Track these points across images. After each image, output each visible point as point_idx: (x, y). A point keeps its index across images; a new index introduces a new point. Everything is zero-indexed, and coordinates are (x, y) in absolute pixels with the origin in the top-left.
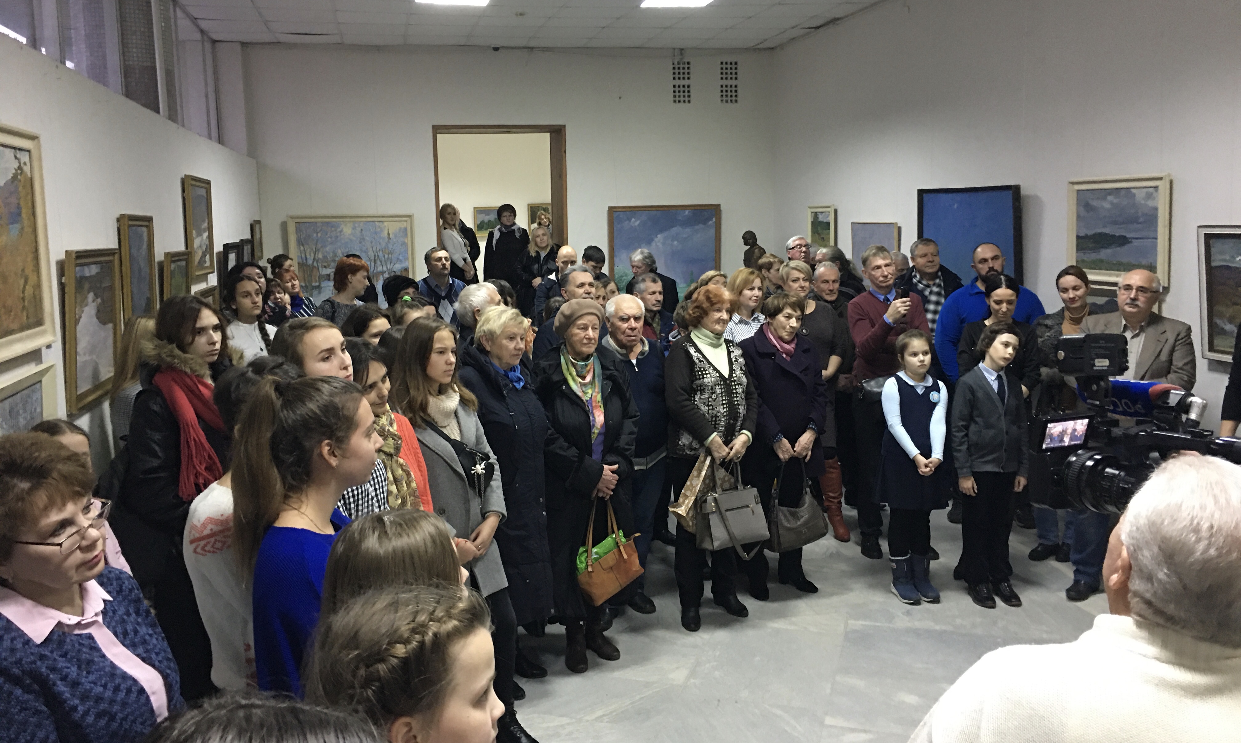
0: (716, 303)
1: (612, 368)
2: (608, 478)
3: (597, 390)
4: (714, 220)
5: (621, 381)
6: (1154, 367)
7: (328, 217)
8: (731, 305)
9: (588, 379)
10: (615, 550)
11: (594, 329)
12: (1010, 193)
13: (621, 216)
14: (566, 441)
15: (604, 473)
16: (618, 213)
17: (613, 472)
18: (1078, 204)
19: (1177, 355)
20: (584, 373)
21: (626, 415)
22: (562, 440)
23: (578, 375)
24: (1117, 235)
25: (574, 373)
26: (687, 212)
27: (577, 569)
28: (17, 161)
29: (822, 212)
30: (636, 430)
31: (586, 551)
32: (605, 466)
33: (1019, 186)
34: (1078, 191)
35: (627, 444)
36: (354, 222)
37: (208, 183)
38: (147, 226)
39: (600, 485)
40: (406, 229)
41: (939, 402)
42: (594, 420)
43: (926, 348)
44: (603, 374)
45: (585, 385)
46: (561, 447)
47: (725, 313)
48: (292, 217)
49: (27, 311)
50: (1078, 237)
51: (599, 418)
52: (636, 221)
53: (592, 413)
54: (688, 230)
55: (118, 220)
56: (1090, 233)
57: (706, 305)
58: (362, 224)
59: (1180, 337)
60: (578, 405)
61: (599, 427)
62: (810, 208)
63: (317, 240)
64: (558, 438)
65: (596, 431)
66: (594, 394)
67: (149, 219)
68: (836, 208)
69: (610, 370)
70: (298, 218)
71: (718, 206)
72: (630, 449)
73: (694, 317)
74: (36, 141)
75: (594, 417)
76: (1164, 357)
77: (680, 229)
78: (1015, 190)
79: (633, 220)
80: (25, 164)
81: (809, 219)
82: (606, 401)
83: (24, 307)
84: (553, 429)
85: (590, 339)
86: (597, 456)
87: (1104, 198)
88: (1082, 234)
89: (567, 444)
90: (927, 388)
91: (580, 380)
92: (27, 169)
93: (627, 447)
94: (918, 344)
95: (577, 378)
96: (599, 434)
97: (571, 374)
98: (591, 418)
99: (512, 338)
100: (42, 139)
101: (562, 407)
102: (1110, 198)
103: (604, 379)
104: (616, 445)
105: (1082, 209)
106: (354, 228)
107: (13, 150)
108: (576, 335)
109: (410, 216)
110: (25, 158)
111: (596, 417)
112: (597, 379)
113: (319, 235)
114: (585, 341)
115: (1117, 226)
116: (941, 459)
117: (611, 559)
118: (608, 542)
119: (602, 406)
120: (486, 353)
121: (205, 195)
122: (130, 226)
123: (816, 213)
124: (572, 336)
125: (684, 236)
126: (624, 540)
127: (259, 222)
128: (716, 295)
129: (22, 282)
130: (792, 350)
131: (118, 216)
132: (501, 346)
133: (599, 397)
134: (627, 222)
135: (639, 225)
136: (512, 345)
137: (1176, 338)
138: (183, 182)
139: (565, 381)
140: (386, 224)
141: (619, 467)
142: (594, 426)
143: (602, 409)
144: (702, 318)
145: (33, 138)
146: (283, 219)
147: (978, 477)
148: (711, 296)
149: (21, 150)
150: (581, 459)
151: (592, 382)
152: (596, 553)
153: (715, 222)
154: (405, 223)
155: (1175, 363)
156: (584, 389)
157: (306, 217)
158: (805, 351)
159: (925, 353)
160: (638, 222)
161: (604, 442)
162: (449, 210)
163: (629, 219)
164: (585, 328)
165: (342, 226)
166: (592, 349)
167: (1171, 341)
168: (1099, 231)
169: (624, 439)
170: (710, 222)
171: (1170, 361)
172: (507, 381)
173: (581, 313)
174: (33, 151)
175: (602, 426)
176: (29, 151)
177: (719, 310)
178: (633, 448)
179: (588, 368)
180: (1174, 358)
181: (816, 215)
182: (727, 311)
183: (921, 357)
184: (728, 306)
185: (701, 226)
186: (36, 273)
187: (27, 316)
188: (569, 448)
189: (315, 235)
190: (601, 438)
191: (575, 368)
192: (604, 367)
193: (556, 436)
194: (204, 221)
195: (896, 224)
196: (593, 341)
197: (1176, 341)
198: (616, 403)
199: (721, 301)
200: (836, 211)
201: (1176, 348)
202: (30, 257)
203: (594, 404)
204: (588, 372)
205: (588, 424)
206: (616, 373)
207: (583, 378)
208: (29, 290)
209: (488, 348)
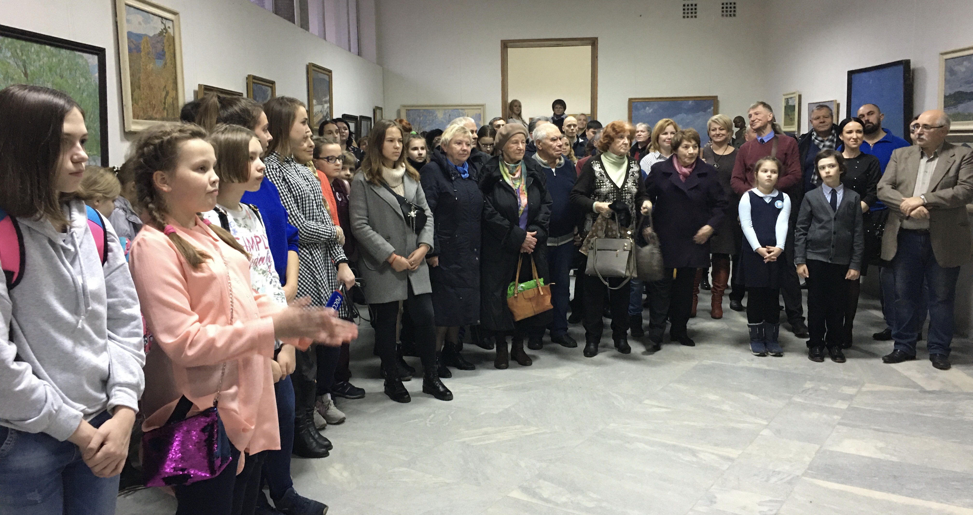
0: (619, 132)
1: (534, 169)
2: (529, 240)
3: (523, 183)
4: (712, 108)
5: (539, 178)
6: (943, 181)
7: (426, 106)
8: (631, 133)
9: (517, 175)
10: (535, 288)
11: (522, 143)
12: (901, 67)
13: (639, 105)
14: (502, 216)
15: (527, 236)
16: (636, 103)
17: (533, 236)
18: (946, 71)
19: (962, 172)
20: (514, 172)
21: (543, 201)
22: (499, 214)
23: (510, 173)
24: (969, 91)
25: (507, 171)
26: (690, 102)
27: (507, 294)
28: (163, 25)
29: (791, 98)
30: (550, 212)
31: (514, 285)
32: (528, 233)
33: (910, 60)
34: (946, 60)
35: (543, 219)
36: (445, 110)
37: (330, 72)
38: (271, 87)
39: (524, 245)
40: (480, 115)
41: (782, 208)
42: (520, 202)
43: (775, 168)
44: (528, 173)
45: (515, 179)
46: (498, 219)
47: (626, 139)
48: (404, 106)
49: (167, 111)
50: (945, 97)
51: (524, 200)
52: (650, 109)
53: (520, 198)
54: (691, 116)
55: (247, 78)
56: (952, 92)
57: (612, 134)
58: (450, 111)
59: (965, 159)
60: (509, 191)
61: (524, 206)
62: (784, 95)
63: (420, 122)
64: (496, 214)
65: (521, 209)
66: (521, 186)
67: (273, 83)
68: (800, 94)
69: (532, 171)
70: (408, 106)
71: (716, 97)
72: (545, 223)
73: (605, 144)
74: (177, 15)
75: (520, 199)
76: (952, 173)
77: (685, 115)
78: (906, 64)
79: (647, 108)
80: (169, 27)
81: (783, 104)
82: (529, 189)
83: (164, 108)
84: (493, 208)
85: (520, 150)
86: (522, 226)
87: (961, 64)
88: (947, 95)
89: (502, 217)
90: (773, 198)
91: (511, 176)
92: (170, 31)
93: (543, 221)
94: (769, 164)
95: (509, 175)
96: (524, 211)
97: (505, 172)
98: (518, 200)
99: (460, 143)
100: (181, 15)
101: (499, 193)
102: (965, 63)
103: (527, 177)
104: (536, 219)
105: (948, 74)
106: (445, 114)
107: (160, 18)
108: (511, 148)
109: (482, 105)
110: (169, 24)
111: (522, 200)
112: (523, 176)
113: (421, 118)
114: (517, 152)
115: (969, 85)
116: (783, 248)
117: (531, 294)
118: (532, 282)
119: (526, 193)
120: (443, 153)
121: (328, 80)
122: (254, 83)
123: (787, 99)
124: (508, 148)
125: (688, 121)
126: (542, 284)
127: (381, 109)
128: (619, 127)
129: (164, 94)
130: (688, 173)
131: (247, 76)
132: (452, 148)
133: (524, 187)
134: (642, 110)
135: (652, 112)
136: (458, 148)
137: (962, 160)
138: (308, 67)
139: (502, 177)
140: (466, 111)
141: (537, 233)
142: (520, 205)
143: (526, 195)
144: (610, 144)
145: (175, 13)
146: (398, 107)
147: (810, 263)
148: (616, 127)
149: (166, 19)
150: (512, 227)
151: (520, 178)
152: (522, 287)
153: (714, 110)
154: (479, 110)
155: (960, 178)
156: (514, 182)
157: (413, 106)
158: (699, 175)
159: (773, 172)
160: (651, 111)
161: (529, 217)
162: (516, 104)
163: (644, 108)
164: (517, 142)
165: (437, 112)
166: (521, 157)
167: (958, 162)
168: (957, 90)
169: (541, 217)
170: (709, 110)
171: (957, 176)
172: (456, 172)
173: (514, 133)
174: (174, 21)
175: (526, 206)
176: (172, 21)
177: (622, 137)
178: (548, 222)
179: (517, 169)
180: (960, 175)
181: (787, 100)
182: (628, 138)
183: (769, 173)
184: (629, 134)
185: (701, 113)
186: (175, 92)
187: (167, 114)
188: (504, 220)
189: (419, 118)
190: (526, 215)
191: (508, 169)
192: (528, 169)
193: (496, 212)
194: (326, 96)
195: (836, 101)
196: (522, 151)
197: (962, 161)
198: (536, 192)
199: (623, 130)
200: (800, 96)
201: (962, 167)
202: (171, 81)
203: (520, 192)
204: (517, 171)
205: (517, 206)
206: (536, 172)
207: (514, 175)
208: (169, 100)
209: (445, 151)
